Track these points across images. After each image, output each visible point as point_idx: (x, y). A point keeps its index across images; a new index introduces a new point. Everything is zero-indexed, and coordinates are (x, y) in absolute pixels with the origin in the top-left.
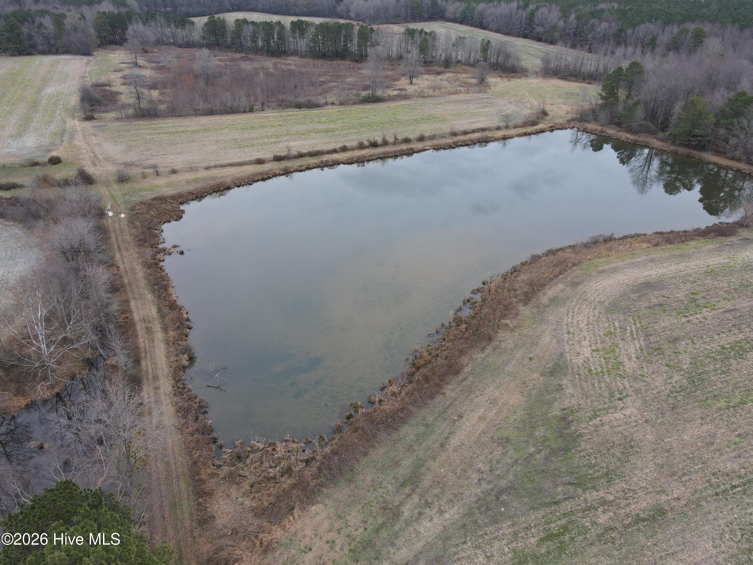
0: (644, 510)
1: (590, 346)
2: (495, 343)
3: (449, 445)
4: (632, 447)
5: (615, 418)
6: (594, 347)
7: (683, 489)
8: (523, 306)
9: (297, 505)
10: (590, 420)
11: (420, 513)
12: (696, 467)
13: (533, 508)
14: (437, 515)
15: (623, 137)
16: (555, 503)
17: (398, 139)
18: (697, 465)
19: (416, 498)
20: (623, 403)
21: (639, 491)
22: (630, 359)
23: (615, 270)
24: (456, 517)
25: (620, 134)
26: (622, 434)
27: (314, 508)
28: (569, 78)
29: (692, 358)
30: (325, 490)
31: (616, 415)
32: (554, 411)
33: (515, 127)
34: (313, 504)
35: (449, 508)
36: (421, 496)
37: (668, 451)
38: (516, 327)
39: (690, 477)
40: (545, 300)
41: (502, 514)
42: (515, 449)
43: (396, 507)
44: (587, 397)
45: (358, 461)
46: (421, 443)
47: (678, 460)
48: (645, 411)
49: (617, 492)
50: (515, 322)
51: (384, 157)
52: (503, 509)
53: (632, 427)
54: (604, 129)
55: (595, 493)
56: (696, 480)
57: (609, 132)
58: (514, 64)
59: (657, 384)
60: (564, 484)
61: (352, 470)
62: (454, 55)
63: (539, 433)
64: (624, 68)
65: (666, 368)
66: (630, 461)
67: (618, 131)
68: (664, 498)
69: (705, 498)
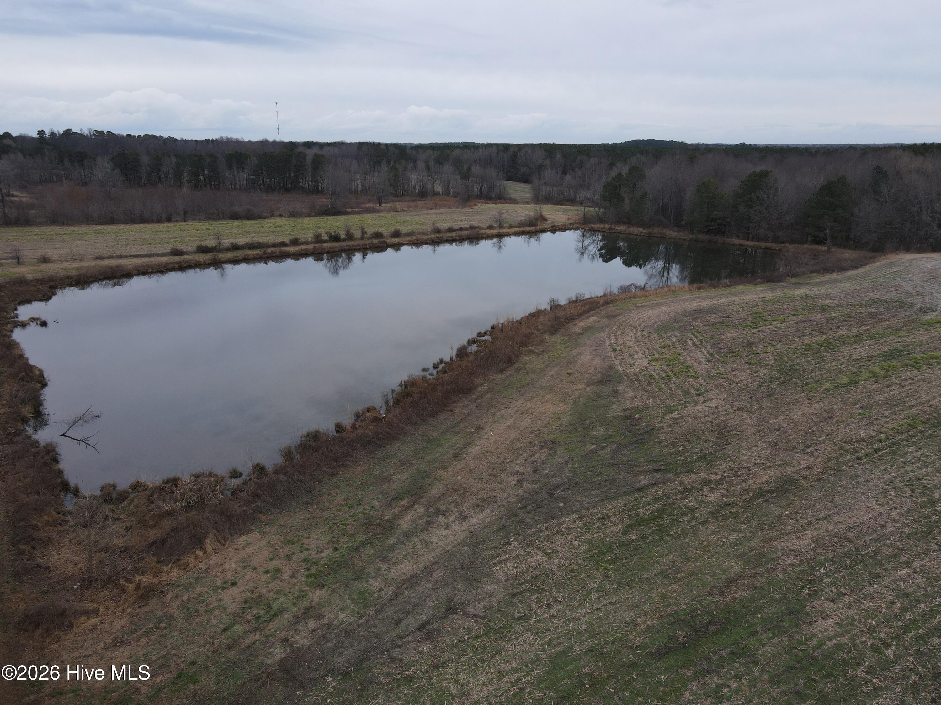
0: (768, 482)
1: (646, 358)
2: (517, 365)
3: (467, 454)
4: (729, 431)
5: (698, 410)
6: (650, 358)
7: (813, 459)
8: (549, 335)
9: (211, 535)
10: (665, 415)
11: (429, 523)
12: (821, 439)
13: (607, 498)
14: (457, 522)
15: (636, 231)
16: (639, 490)
17: (366, 233)
18: (820, 437)
19: (420, 509)
20: (704, 397)
21: (753, 467)
22: (700, 362)
23: (657, 305)
24: (488, 520)
25: (632, 229)
26: (711, 422)
27: (244, 538)
28: (564, 203)
29: (775, 356)
30: (263, 518)
31: (699, 408)
32: (613, 412)
33: (510, 227)
34: (241, 534)
35: (475, 512)
36: (428, 506)
37: (778, 430)
38: (543, 351)
39: (816, 448)
40: (576, 329)
41: (561, 509)
42: (567, 449)
43: (388, 521)
44: (654, 398)
45: (320, 482)
46: (422, 457)
47: (794, 436)
48: (734, 402)
49: (724, 472)
50: (541, 348)
51: (349, 250)
52: (562, 504)
53: (723, 416)
54: (613, 227)
55: (693, 476)
56: (825, 449)
57: (619, 229)
58: (500, 192)
59: (742, 378)
60: (647, 472)
61: (310, 492)
62: (430, 187)
63: (599, 432)
64: (624, 174)
65: (748, 366)
66: (731, 444)
67: (629, 227)
68: (789, 470)
69: (845, 463)
